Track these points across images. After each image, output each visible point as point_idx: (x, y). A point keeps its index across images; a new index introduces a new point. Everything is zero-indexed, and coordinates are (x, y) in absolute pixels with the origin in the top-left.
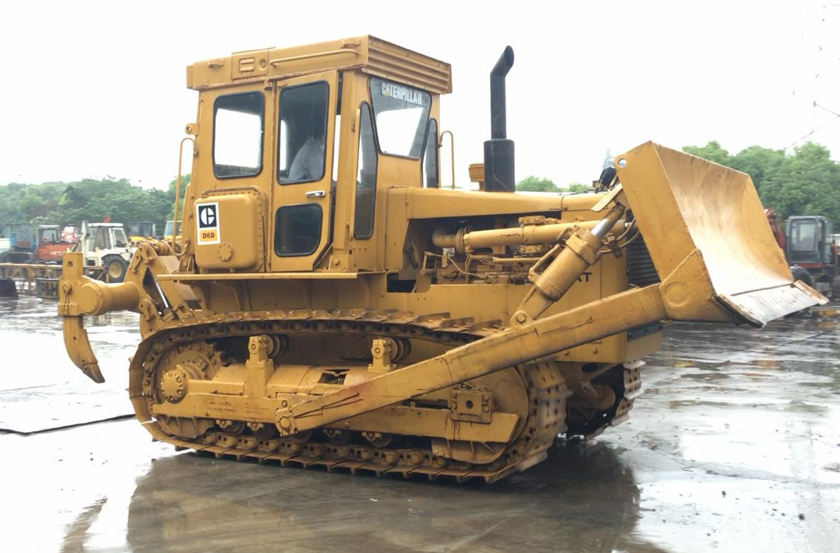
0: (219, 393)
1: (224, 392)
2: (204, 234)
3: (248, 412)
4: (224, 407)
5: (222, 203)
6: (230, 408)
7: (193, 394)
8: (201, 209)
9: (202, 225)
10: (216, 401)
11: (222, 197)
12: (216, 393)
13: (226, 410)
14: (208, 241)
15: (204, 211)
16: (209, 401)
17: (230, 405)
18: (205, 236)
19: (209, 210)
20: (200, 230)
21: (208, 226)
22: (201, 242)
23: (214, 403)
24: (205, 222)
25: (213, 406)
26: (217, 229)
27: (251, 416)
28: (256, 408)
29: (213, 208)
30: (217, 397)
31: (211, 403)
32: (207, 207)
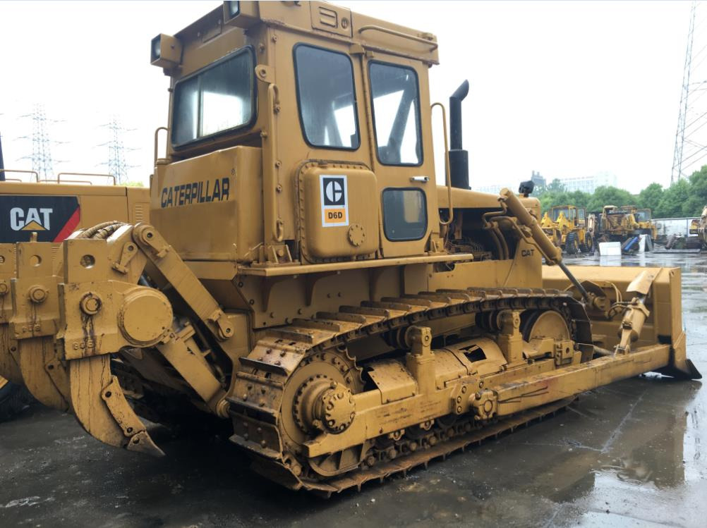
0: (392, 401)
1: (398, 399)
2: (329, 213)
3: (423, 411)
4: (399, 415)
5: (350, 177)
6: (405, 414)
7: (363, 412)
8: (326, 181)
9: (327, 202)
10: (391, 411)
11: (351, 170)
12: (388, 402)
13: (401, 417)
14: (333, 222)
15: (330, 185)
16: (382, 415)
17: (406, 410)
18: (332, 216)
19: (336, 184)
20: (325, 209)
21: (335, 203)
22: (326, 223)
23: (388, 415)
24: (331, 199)
25: (387, 418)
26: (345, 208)
27: (425, 416)
28: (431, 405)
29: (341, 181)
30: (391, 406)
31: (385, 416)
32: (333, 180)
